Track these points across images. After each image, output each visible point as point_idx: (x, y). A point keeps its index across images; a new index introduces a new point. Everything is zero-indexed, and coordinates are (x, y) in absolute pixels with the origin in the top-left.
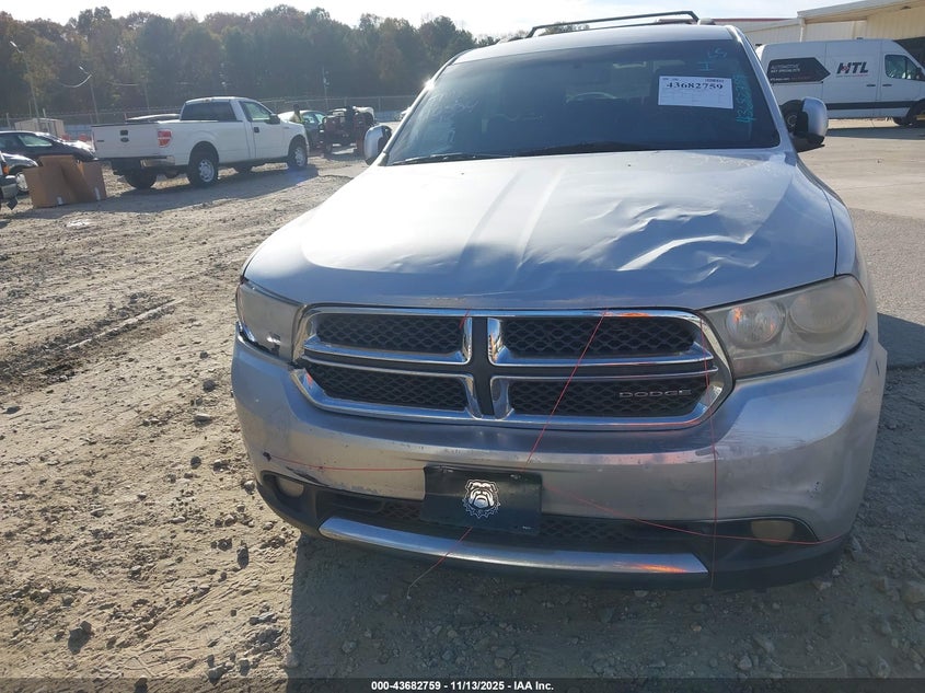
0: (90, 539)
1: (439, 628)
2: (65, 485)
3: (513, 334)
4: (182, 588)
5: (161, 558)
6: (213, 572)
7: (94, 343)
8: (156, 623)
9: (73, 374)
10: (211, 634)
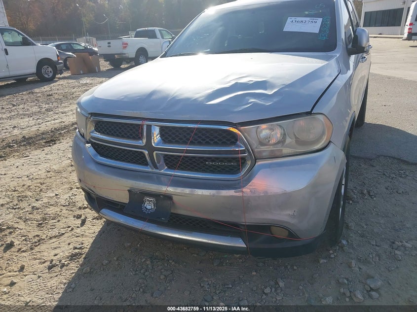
0: (30, 209)
1: (144, 259)
2: (31, 187)
3: (163, 133)
4: (55, 232)
5: (52, 219)
6: (69, 227)
7: (68, 131)
8: (39, 244)
9: (55, 144)
10: (56, 252)
